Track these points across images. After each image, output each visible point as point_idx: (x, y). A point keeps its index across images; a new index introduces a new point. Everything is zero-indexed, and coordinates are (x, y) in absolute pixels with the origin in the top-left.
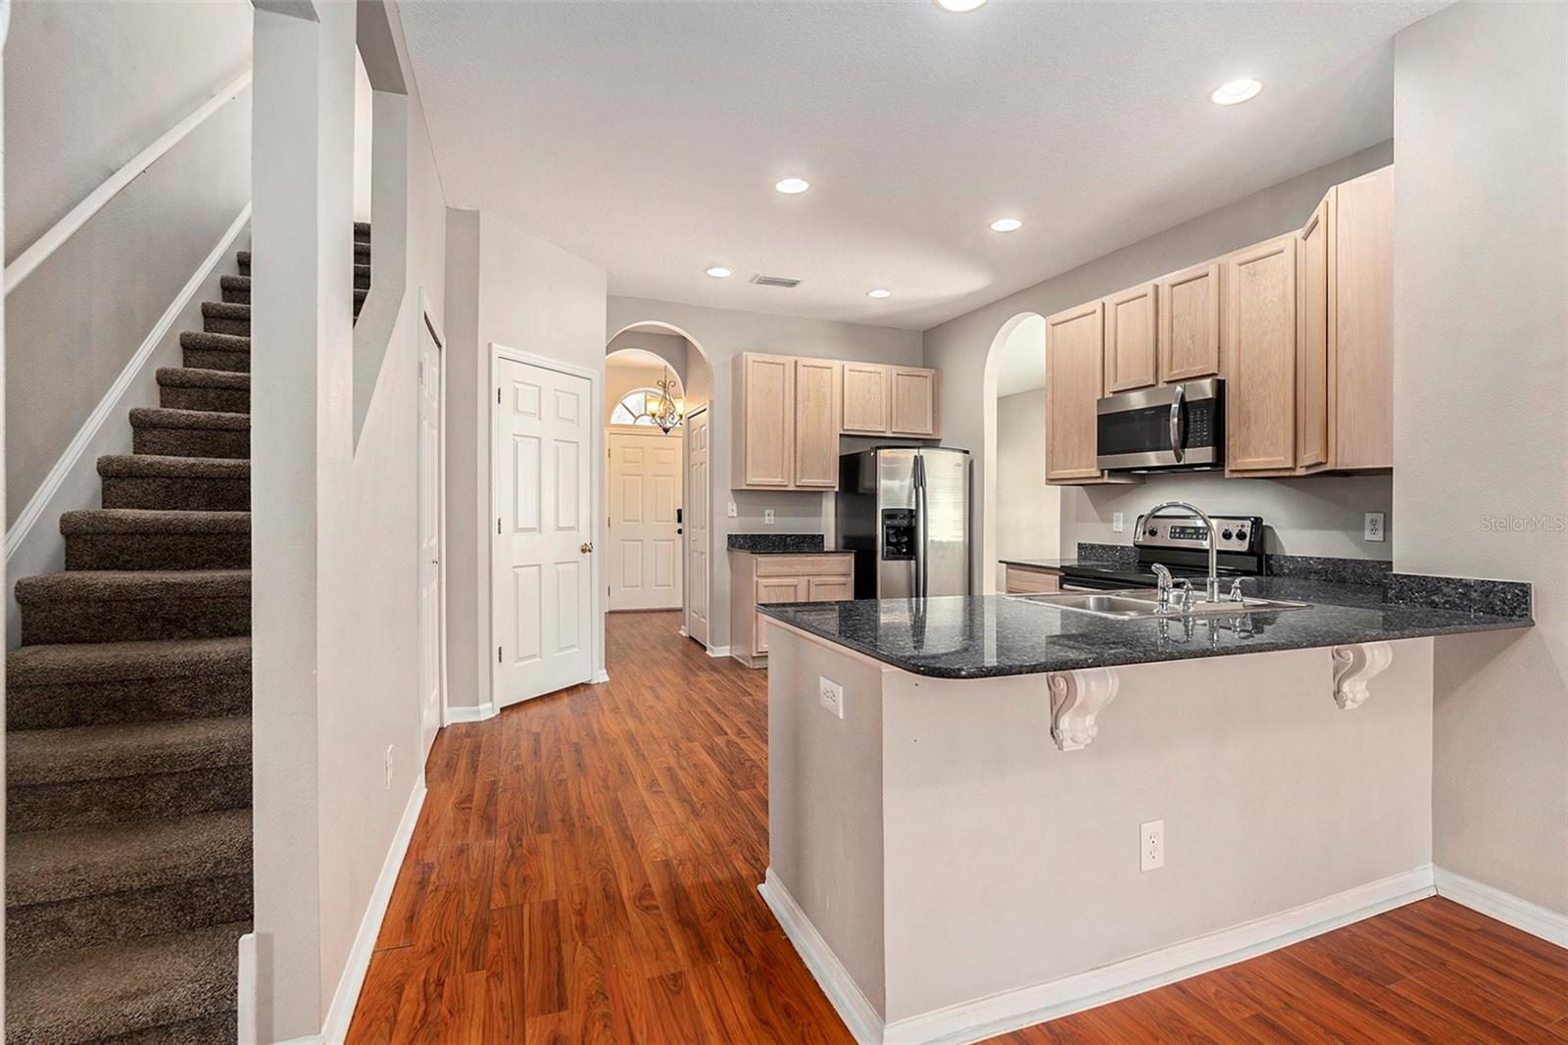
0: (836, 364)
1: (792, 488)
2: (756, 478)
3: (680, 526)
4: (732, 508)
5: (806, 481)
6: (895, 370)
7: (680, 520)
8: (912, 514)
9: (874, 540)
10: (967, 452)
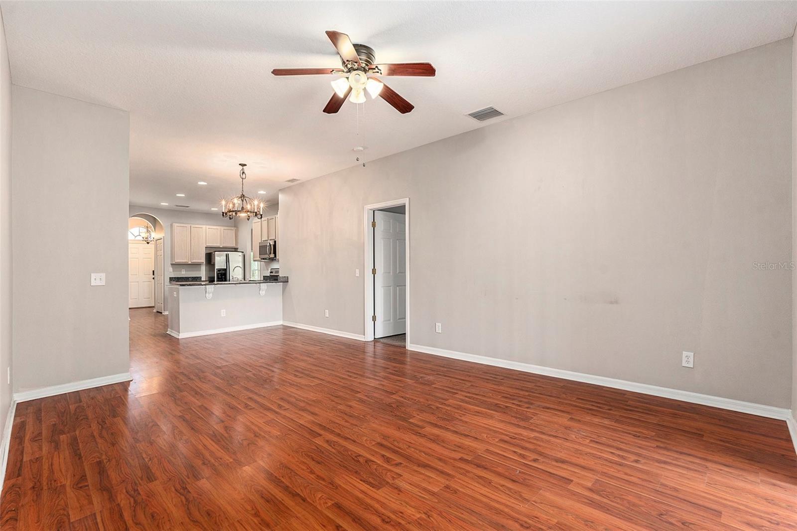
0: (204, 226)
1: (190, 263)
2: (178, 261)
3: (153, 276)
4: (171, 269)
5: (194, 261)
6: (223, 228)
7: (153, 274)
8: (225, 270)
9: (214, 277)
10: (243, 252)
